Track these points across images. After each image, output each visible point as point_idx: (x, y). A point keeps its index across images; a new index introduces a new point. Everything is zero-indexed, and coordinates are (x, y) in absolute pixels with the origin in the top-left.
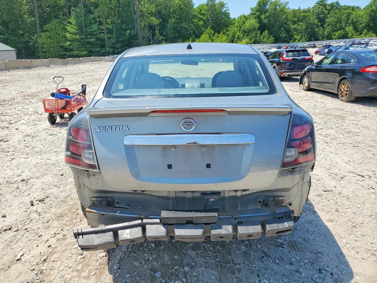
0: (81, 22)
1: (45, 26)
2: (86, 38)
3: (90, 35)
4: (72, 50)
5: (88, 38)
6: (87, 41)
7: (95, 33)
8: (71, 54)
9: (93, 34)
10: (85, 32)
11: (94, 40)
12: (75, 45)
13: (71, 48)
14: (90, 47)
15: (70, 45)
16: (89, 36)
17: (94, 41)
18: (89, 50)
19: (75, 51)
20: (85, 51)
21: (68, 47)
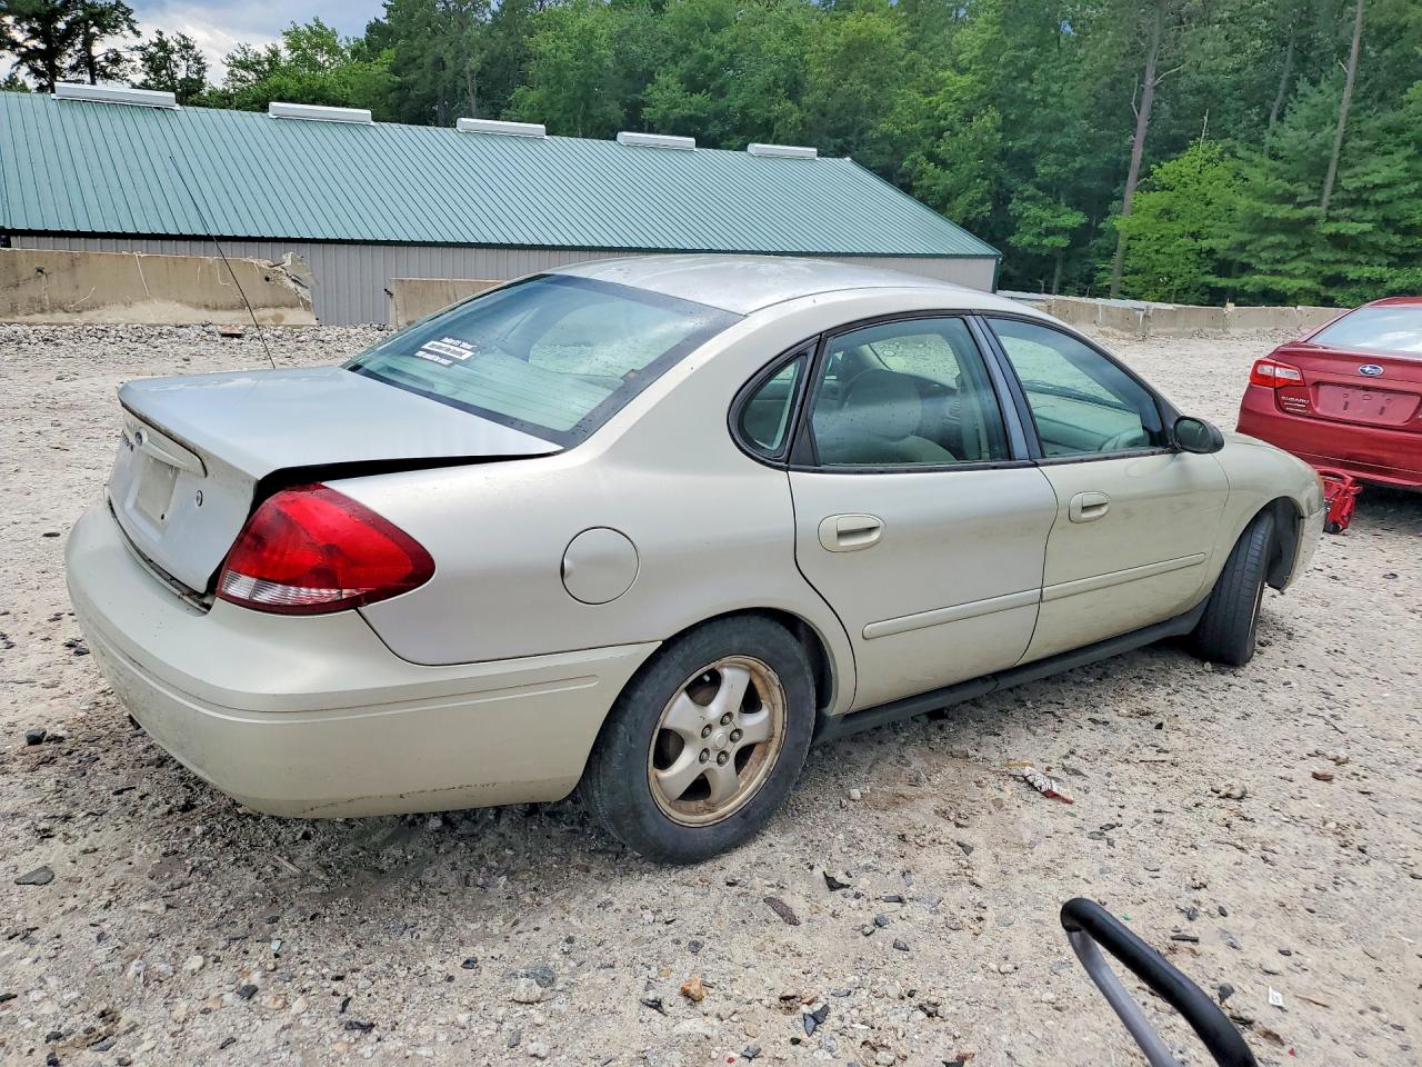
0: (1325, 146)
1: (1161, 167)
2: (1330, 219)
3: (1352, 203)
4: (1245, 268)
5: (1336, 220)
6: (1331, 228)
7: (1380, 196)
8: (1238, 285)
9: (1371, 198)
10: (1333, 192)
11: (1368, 227)
12: (1264, 249)
13: (1243, 258)
14: (1338, 262)
15: (1242, 246)
16: (1347, 211)
17: (1364, 233)
18: (1328, 271)
19: (1260, 272)
20: (1306, 274)
21: (1232, 256)
